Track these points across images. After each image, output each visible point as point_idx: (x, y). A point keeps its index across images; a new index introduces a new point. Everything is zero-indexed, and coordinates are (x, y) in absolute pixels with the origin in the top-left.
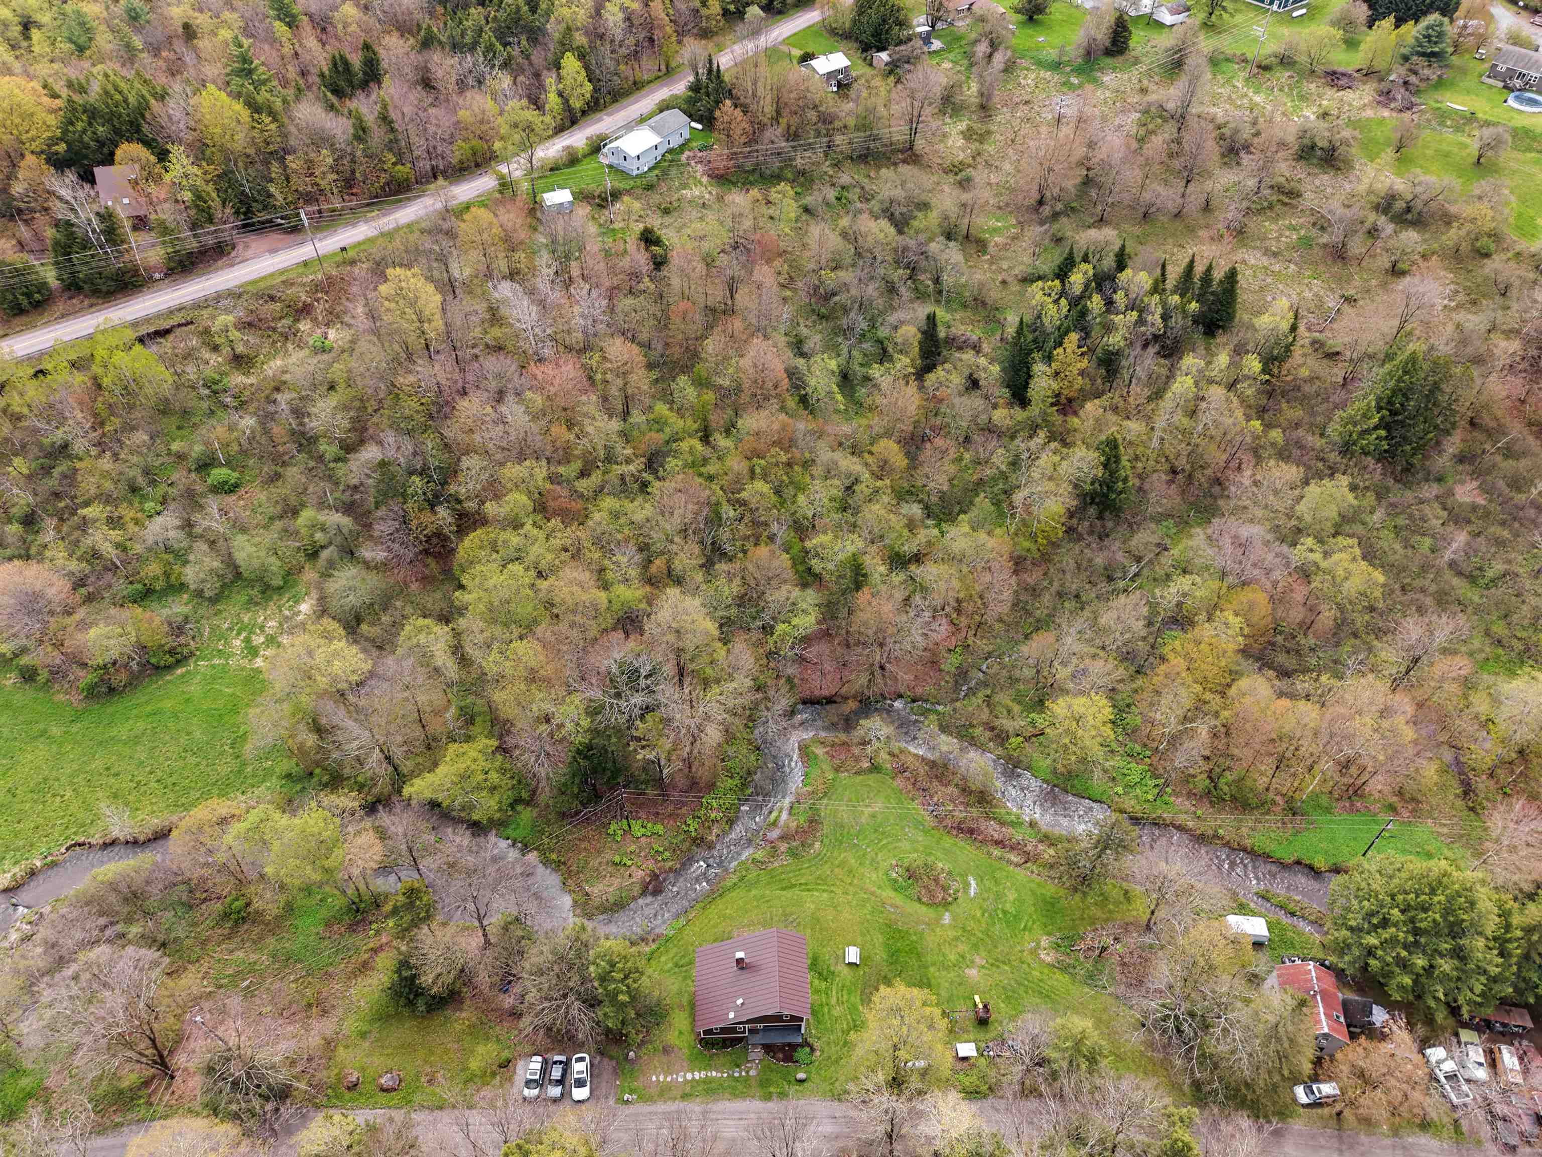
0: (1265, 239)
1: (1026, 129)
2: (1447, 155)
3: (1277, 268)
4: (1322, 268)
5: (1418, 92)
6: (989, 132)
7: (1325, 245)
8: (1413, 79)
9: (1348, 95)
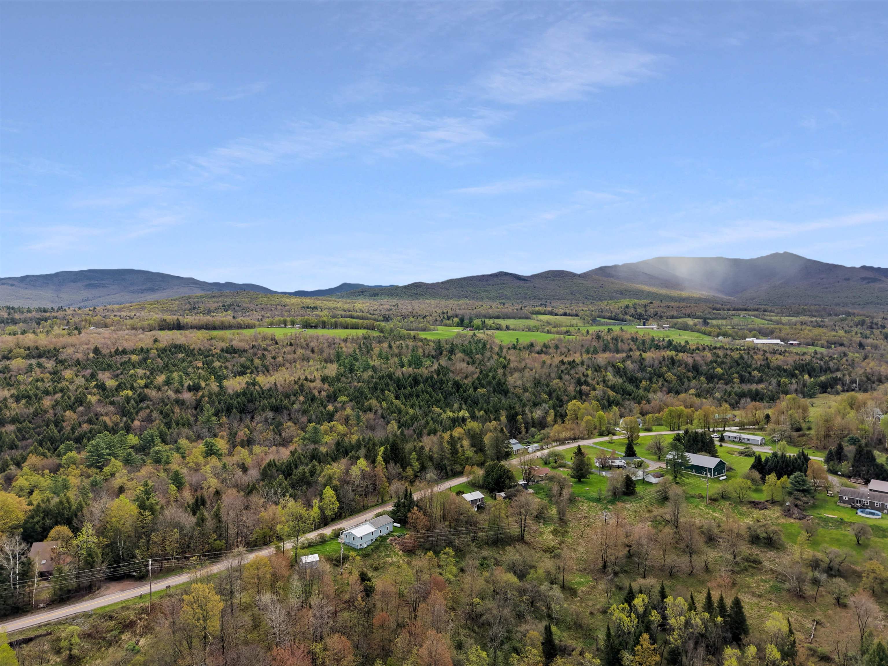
0: (749, 587)
1: (588, 530)
2: (838, 540)
3: (764, 604)
4: (792, 604)
5: (805, 510)
6: (566, 532)
7: (789, 590)
8: (798, 502)
9: (767, 512)
